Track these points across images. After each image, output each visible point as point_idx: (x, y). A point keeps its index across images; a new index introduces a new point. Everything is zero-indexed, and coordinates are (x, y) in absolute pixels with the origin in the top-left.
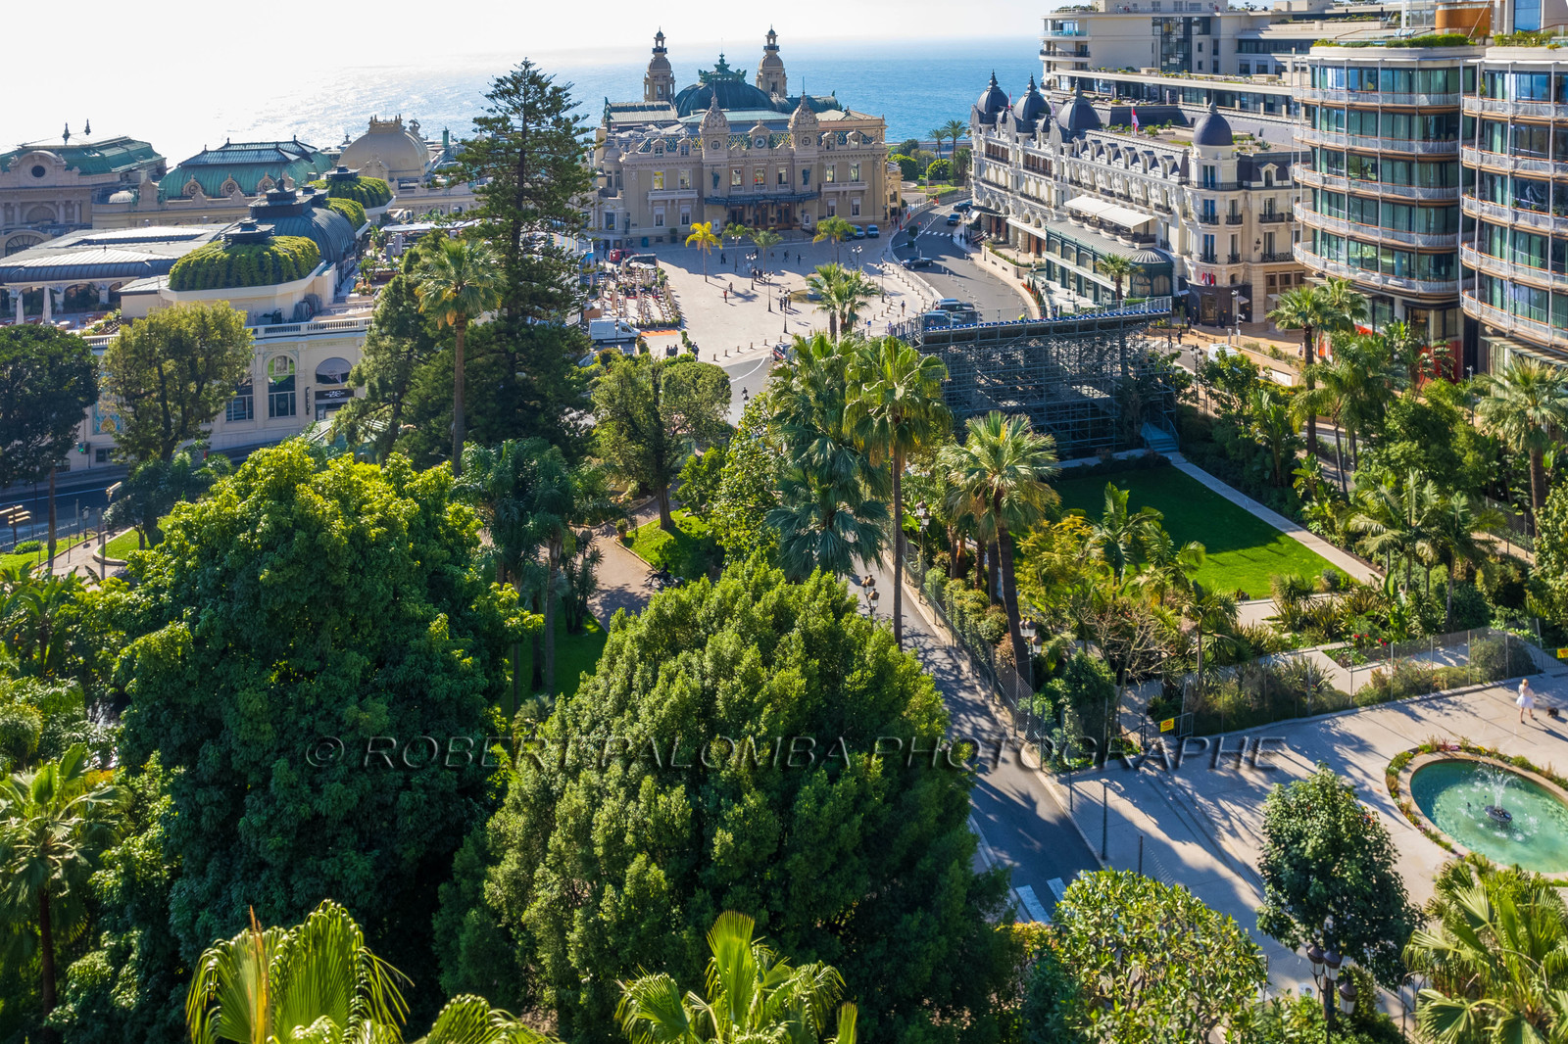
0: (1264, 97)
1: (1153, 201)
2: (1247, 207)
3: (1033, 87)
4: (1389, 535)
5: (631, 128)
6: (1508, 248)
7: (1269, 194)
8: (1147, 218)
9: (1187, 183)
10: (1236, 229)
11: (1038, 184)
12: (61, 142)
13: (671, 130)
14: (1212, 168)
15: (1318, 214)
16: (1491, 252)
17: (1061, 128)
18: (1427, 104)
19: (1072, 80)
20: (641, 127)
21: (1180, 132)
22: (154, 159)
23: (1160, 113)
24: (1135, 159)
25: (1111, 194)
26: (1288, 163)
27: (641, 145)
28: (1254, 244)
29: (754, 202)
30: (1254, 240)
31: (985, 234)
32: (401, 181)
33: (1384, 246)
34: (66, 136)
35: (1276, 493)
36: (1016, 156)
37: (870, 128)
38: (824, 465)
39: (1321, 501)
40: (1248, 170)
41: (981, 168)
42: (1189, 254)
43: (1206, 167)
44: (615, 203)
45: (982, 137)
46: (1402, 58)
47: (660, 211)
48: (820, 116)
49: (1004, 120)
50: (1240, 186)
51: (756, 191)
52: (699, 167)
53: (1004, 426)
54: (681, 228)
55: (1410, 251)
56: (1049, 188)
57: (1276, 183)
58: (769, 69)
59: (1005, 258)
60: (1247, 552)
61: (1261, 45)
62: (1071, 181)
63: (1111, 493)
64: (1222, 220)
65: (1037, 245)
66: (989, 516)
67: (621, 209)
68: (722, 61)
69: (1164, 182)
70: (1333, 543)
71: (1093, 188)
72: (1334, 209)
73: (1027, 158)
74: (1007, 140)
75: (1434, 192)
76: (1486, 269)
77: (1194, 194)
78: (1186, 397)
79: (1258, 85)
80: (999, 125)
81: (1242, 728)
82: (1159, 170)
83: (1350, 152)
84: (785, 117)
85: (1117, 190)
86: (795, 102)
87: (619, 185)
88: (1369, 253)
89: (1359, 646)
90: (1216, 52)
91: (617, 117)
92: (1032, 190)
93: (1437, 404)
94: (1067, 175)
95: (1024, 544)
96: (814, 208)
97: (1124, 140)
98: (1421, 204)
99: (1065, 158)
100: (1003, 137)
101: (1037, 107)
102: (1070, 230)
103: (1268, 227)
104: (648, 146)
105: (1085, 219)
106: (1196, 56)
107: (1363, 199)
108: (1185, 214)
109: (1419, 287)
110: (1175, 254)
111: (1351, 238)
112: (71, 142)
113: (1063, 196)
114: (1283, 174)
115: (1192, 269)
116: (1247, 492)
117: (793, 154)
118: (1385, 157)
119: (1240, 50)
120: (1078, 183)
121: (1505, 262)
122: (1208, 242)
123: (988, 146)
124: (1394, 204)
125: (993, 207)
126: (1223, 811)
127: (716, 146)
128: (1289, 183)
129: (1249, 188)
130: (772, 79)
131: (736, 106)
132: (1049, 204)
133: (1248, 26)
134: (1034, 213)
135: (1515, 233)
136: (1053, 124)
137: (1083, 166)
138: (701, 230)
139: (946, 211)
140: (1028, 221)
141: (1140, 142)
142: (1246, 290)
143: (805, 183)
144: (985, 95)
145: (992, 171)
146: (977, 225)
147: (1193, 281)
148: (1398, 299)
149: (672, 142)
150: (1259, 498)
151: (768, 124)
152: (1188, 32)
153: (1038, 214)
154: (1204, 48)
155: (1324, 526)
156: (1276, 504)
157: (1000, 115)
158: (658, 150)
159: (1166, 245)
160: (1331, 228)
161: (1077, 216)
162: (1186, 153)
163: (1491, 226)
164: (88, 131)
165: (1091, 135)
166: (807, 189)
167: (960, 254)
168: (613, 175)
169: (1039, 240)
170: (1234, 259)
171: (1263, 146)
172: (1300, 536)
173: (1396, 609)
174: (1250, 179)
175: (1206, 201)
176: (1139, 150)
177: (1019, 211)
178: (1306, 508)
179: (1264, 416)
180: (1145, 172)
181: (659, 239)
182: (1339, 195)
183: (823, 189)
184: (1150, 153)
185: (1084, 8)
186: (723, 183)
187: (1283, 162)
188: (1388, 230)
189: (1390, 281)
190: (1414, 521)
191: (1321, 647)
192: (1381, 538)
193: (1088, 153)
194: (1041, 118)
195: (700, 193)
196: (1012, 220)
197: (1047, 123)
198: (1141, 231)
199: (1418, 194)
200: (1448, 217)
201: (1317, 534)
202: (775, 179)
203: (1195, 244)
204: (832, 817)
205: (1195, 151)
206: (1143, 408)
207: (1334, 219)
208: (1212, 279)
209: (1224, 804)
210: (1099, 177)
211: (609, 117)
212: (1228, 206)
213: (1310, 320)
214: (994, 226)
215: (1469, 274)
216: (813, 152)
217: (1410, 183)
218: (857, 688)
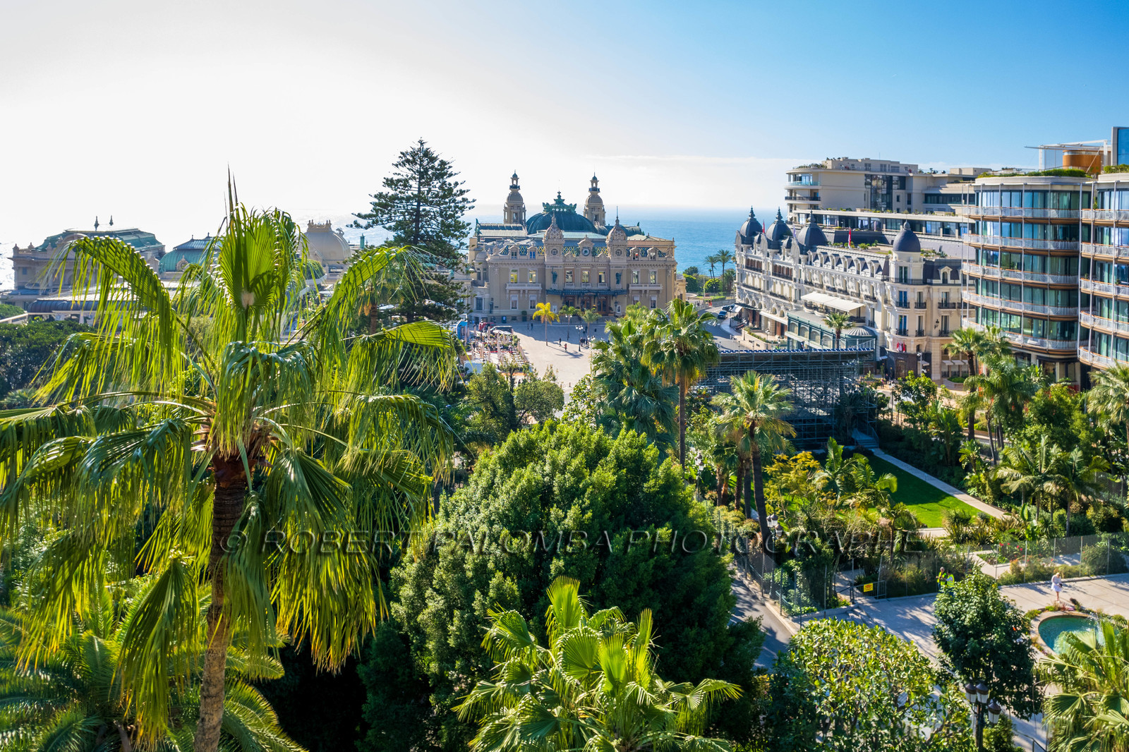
0: (943, 224)
1: (863, 294)
2: (930, 298)
3: (780, 217)
4: (1024, 479)
5: (494, 240)
6: (1113, 313)
7: (946, 289)
8: (860, 305)
9: (888, 280)
10: (921, 312)
11: (782, 286)
12: (93, 229)
13: (524, 243)
14: (906, 268)
15: (980, 296)
16: (1101, 315)
17: (799, 244)
18: (1056, 216)
19: (807, 216)
20: (500, 240)
21: (884, 248)
22: (157, 245)
23: (871, 237)
24: (852, 264)
25: (834, 290)
26: (960, 267)
27: (502, 250)
28: (934, 324)
29: (580, 294)
30: (935, 320)
31: (744, 321)
32: (331, 267)
33: (1026, 315)
34: (97, 225)
35: (947, 470)
36: (767, 267)
37: (664, 247)
38: (630, 404)
39: (978, 472)
40: (930, 271)
41: (742, 276)
42: (888, 329)
43: (901, 268)
44: (483, 291)
45: (743, 254)
46: (1039, 183)
47: (514, 298)
48: (629, 238)
49: (759, 241)
50: (924, 282)
51: (583, 287)
52: (542, 268)
53: (757, 380)
54: (529, 310)
55: (1044, 319)
56: (790, 288)
57: (950, 281)
58: (593, 205)
59: (758, 337)
60: (925, 506)
61: (941, 198)
62: (806, 282)
63: (831, 444)
64: (912, 305)
65: (780, 329)
66: (746, 440)
67: (487, 296)
68: (559, 196)
69: (872, 279)
70: (984, 501)
71: (821, 286)
72: (991, 294)
73: (775, 267)
74: (761, 255)
75: (1060, 279)
76: (1098, 327)
77: (892, 287)
78: (884, 413)
79: (940, 217)
80: (755, 245)
81: (920, 594)
82: (868, 271)
83: (1003, 249)
84: (604, 237)
85: (838, 287)
86: (609, 228)
87: (486, 278)
88: (1015, 323)
89: (1003, 551)
90: (909, 202)
91: (485, 233)
92: (778, 290)
93: (1060, 399)
94: (803, 278)
95: (769, 469)
96: (623, 299)
97: (843, 252)
98: (1051, 287)
99: (801, 266)
100: (758, 254)
101: (782, 230)
102: (805, 315)
103: (944, 312)
104: (506, 251)
105: (816, 308)
106: (895, 204)
107: (1010, 284)
108: (886, 301)
109: (1049, 345)
110: (879, 330)
111: (1003, 311)
112: (100, 229)
113: (800, 293)
114: (955, 275)
115: (889, 340)
116: (927, 471)
117: (609, 261)
118: (1027, 252)
119: (926, 201)
120: (811, 284)
121: (1111, 321)
122: (903, 320)
123: (748, 261)
124: (1031, 287)
125: (750, 304)
126: (906, 638)
127: (555, 253)
128: (960, 282)
129: (931, 284)
130: (595, 213)
131: (568, 229)
132: (790, 299)
133: (932, 184)
134: (779, 307)
135: (1118, 301)
136: (794, 242)
137: (815, 271)
138: (543, 309)
139: (717, 310)
140: (775, 313)
141: (855, 253)
142: (927, 357)
143: (618, 282)
144: (746, 224)
145: (750, 278)
146: (738, 318)
147: (890, 349)
148: (1034, 355)
149: (523, 250)
150: (935, 474)
151: (593, 241)
152: (890, 189)
153: (782, 307)
154: (901, 199)
155: (979, 491)
156: (946, 477)
157: (756, 238)
158: (514, 254)
159: (872, 324)
160: (988, 305)
161: (811, 306)
162: (887, 258)
163: (1101, 299)
164: (111, 223)
165: (820, 249)
166: (619, 287)
167: (726, 335)
168: (481, 271)
169: (783, 326)
170: (920, 333)
171: (943, 255)
172: (961, 497)
173: (1029, 527)
174: (932, 278)
175: (901, 292)
176: (854, 257)
177: (769, 306)
178: (967, 477)
179: (939, 416)
180: (858, 273)
181: (514, 318)
182: (994, 282)
183: (631, 288)
184: (862, 259)
185: (817, 165)
186: (560, 279)
187: (956, 266)
188: (1029, 304)
189: (1029, 341)
190: (1043, 469)
191: (976, 553)
192: (1019, 482)
193: (818, 261)
194: (784, 239)
195: (543, 286)
196: (764, 313)
197: (790, 241)
198: (855, 315)
199: (1050, 280)
200: (1070, 295)
201: (973, 496)
202: (597, 279)
203: (893, 323)
204: (635, 557)
205: (894, 256)
206: (854, 417)
207: (990, 298)
208: (904, 347)
209: (907, 634)
210: (826, 278)
211: (479, 233)
212: (916, 296)
213: (972, 349)
214: (751, 317)
215: (1086, 332)
216: (623, 261)
217: (1044, 271)
218: (653, 490)
